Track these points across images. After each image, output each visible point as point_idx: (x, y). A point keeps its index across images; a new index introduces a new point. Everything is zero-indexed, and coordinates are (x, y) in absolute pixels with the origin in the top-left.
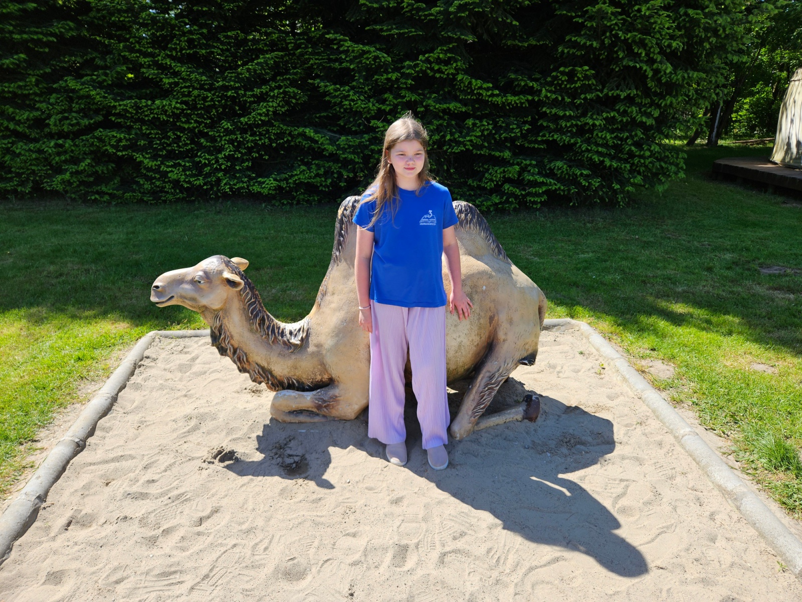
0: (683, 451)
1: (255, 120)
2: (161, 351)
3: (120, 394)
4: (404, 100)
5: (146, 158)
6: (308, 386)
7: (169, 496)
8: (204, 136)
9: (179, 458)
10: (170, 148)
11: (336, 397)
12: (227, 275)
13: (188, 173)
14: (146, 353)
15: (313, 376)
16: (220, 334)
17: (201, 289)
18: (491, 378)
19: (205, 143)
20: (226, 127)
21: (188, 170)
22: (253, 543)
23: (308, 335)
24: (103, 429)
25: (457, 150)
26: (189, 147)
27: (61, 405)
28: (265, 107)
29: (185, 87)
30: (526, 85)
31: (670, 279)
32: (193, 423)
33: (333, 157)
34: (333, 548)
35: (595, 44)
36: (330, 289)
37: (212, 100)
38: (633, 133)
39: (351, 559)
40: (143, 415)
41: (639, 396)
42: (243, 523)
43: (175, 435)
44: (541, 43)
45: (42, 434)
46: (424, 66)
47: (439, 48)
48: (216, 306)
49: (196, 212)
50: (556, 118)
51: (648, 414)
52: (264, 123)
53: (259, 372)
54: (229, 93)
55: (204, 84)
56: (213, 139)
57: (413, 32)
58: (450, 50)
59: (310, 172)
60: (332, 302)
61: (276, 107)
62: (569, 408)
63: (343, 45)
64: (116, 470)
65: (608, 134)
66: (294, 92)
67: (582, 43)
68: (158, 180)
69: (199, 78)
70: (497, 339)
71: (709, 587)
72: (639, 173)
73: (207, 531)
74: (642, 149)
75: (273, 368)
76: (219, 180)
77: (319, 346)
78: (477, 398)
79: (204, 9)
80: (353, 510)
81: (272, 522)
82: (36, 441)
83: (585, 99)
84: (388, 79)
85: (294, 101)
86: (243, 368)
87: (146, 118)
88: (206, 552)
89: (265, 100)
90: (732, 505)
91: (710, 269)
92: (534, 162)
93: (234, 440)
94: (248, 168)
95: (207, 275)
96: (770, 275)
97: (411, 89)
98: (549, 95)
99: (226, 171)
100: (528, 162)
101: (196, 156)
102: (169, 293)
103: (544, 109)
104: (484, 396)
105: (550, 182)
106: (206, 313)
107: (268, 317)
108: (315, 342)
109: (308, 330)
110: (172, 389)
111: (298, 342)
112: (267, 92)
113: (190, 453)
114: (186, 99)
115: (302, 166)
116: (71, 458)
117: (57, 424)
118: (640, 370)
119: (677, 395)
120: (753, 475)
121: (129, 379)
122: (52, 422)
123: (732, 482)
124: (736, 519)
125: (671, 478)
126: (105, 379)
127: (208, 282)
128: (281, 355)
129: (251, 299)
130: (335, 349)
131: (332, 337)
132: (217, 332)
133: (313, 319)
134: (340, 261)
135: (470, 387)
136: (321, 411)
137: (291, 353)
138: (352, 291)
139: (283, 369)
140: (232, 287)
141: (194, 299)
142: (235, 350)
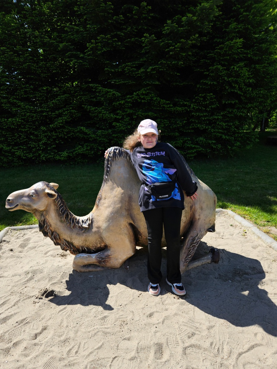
1: (57, 126)
2: (11, 237)
4: (127, 113)
5: (4, 146)
6: (93, 250)
7: (17, 321)
8: (33, 134)
9: (22, 297)
10: (16, 141)
11: (109, 256)
12: (47, 191)
13: (25, 152)
14: (4, 239)
15: (95, 245)
16: (44, 225)
17: (33, 200)
18: (193, 240)
19: (33, 138)
20: (43, 129)
21: (25, 151)
22: (69, 349)
23: (92, 222)
26: (25, 140)
28: (61, 119)
29: (23, 112)
30: (183, 104)
31: (264, 188)
32: (30, 276)
33: (95, 141)
34: (118, 349)
35: (215, 83)
36: (103, 196)
37: (36, 117)
38: (234, 123)
39: (129, 356)
41: (270, 246)
42: (61, 336)
44: (190, 83)
46: (136, 97)
47: (143, 89)
48: (42, 209)
49: (29, 170)
50: (198, 117)
52: (61, 127)
53: (66, 244)
54: (44, 114)
55: (32, 110)
56: (37, 136)
57: (131, 82)
58: (148, 89)
59: (83, 149)
60: (105, 203)
61: (66, 119)
63: (98, 89)
65: (224, 124)
66: (74, 112)
67: (209, 83)
68: (11, 156)
69: (30, 108)
70: (195, 218)
72: (238, 141)
73: (40, 343)
74: (239, 129)
75: (73, 242)
76: (40, 155)
77: (98, 227)
78: (187, 251)
79: (32, 77)
80: (125, 323)
81: (79, 333)
83: (211, 108)
84: (120, 104)
85: (74, 116)
86: (57, 242)
87: (4, 128)
88: (40, 357)
89: (61, 117)
92: (189, 139)
93: (53, 284)
94: (54, 148)
95: (36, 191)
97: (130, 108)
98: (195, 107)
99: (43, 150)
100: (186, 139)
101: (29, 144)
102: (16, 203)
103: (193, 114)
104: (190, 250)
105: (198, 147)
106: (36, 213)
107: (70, 213)
108: (96, 225)
109: (92, 219)
110: (18, 257)
111: (87, 226)
112: (62, 113)
113: (28, 294)
114: (24, 117)
115: (79, 146)
118: (266, 232)
127: (37, 196)
128: (78, 234)
129: (60, 204)
130: (108, 229)
131: (106, 222)
132: (42, 223)
133: (94, 214)
134: (108, 181)
135: (182, 245)
136: (101, 264)
137: (83, 232)
138: (115, 196)
139: (79, 242)
140: (50, 197)
141: (29, 206)
142: (53, 233)
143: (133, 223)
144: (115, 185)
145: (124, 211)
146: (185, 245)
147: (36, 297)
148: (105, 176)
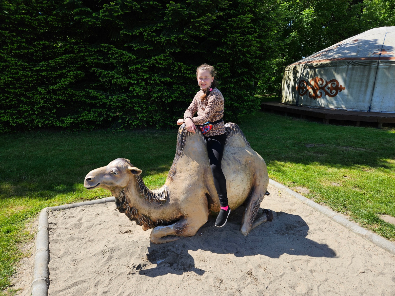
0: (335, 223)
2: (56, 218)
3: (50, 247)
6: (169, 222)
9: (113, 276)
11: (186, 225)
12: (130, 168)
13: (14, 117)
14: (50, 221)
15: (172, 216)
17: (116, 177)
18: (256, 203)
19: (24, 100)
23: (168, 195)
24: (53, 269)
25: (170, 100)
26: (14, 102)
27: (15, 260)
28: (65, 81)
31: (277, 153)
32: (108, 254)
36: (178, 169)
40: (71, 256)
41: (304, 203)
43: (101, 263)
45: (13, 281)
46: (154, 62)
47: (162, 55)
48: (124, 185)
49: (19, 139)
51: (312, 210)
52: (64, 89)
54: (43, 74)
55: (27, 68)
60: (181, 176)
62: (278, 213)
63: (112, 50)
64: (78, 291)
66: (80, 72)
70: (256, 185)
71: (384, 276)
75: (151, 215)
77: (176, 200)
78: (251, 214)
82: (11, 286)
84: (136, 68)
89: (65, 77)
90: (368, 240)
91: (288, 147)
95: (119, 169)
96: (310, 148)
101: (19, 107)
102: (98, 182)
104: (254, 212)
106: (116, 190)
108: (173, 198)
109: (168, 192)
110: (79, 239)
111: (164, 200)
112: (65, 73)
113: (117, 271)
114: (14, 75)
115: (85, 111)
116: (48, 291)
117: (19, 273)
118: (297, 192)
119: (317, 200)
120: (366, 227)
121: (49, 237)
122: (16, 272)
123: (364, 231)
124: (373, 246)
125: (338, 235)
126: (32, 240)
127: (120, 173)
128: (156, 208)
129: (140, 180)
130: (186, 200)
131: (184, 194)
132: (121, 200)
133: (169, 187)
134: (183, 155)
135: (246, 209)
136: (178, 234)
137: (161, 205)
138: (191, 169)
139: (157, 215)
140: (134, 174)
141: (111, 183)
142: (131, 209)
143: (209, 193)
144: (190, 159)
145: (201, 182)
146: (249, 208)
147: (128, 273)
148: (178, 151)
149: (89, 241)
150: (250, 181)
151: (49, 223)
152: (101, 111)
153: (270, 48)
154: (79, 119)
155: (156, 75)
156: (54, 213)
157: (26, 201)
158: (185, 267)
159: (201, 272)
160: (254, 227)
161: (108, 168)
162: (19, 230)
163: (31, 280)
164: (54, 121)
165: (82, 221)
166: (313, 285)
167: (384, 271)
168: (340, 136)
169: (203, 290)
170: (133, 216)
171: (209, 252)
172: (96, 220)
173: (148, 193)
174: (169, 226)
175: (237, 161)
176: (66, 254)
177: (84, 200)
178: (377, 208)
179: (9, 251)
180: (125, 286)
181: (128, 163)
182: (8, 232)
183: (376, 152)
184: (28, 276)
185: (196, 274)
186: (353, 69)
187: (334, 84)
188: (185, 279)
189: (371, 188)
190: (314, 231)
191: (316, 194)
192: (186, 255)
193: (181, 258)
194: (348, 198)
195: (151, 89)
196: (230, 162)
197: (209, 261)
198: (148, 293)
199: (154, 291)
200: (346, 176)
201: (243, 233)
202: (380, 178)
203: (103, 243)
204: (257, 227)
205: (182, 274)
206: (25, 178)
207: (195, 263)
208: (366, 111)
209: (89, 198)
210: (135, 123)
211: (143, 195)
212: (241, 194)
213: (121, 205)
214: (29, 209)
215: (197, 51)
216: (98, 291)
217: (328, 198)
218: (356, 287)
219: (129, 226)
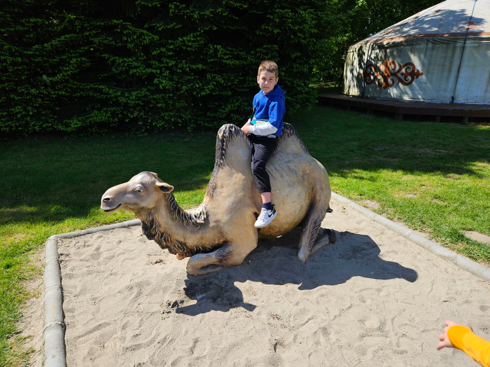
0: (412, 243)
2: (68, 248)
3: (62, 284)
6: (209, 249)
7: (158, 340)
9: (143, 316)
11: (231, 252)
12: (159, 184)
14: (60, 251)
15: (213, 242)
18: (315, 223)
23: (208, 216)
24: (69, 311)
27: (20, 302)
31: (339, 158)
32: (136, 291)
36: (219, 184)
40: (90, 294)
41: (374, 220)
43: (128, 301)
44: (243, 28)
45: (20, 326)
46: (181, 44)
48: (151, 206)
51: (383, 228)
60: (223, 192)
62: (342, 233)
64: (102, 335)
70: (316, 200)
71: (470, 304)
72: (298, 103)
75: (187, 242)
77: (217, 222)
78: (310, 236)
82: (18, 333)
90: (452, 263)
91: (352, 151)
95: (144, 186)
96: (380, 151)
104: (313, 234)
106: (142, 212)
108: (214, 219)
109: (207, 212)
110: (98, 272)
111: (203, 222)
113: (149, 310)
115: (95, 111)
116: (64, 337)
117: (27, 316)
118: (365, 207)
119: (389, 216)
120: (449, 247)
121: (60, 272)
122: (22, 316)
123: (447, 252)
124: (457, 269)
125: (415, 257)
126: (40, 276)
127: (145, 190)
128: (193, 232)
129: (171, 198)
130: (230, 222)
131: (227, 214)
132: (149, 224)
133: (208, 206)
134: (224, 166)
135: (304, 230)
136: (222, 263)
137: (199, 229)
138: (236, 184)
139: (194, 241)
140: (164, 191)
141: (136, 204)
142: (162, 234)
143: (258, 212)
144: (234, 171)
145: (248, 199)
146: (308, 229)
147: (162, 312)
148: (218, 160)
149: (111, 274)
150: (309, 195)
151: (59, 254)
152: (115, 111)
153: (329, 23)
154: (86, 121)
155: (184, 61)
156: (64, 242)
157: (27, 227)
158: (232, 302)
159: (251, 307)
160: (313, 251)
161: (131, 184)
162: (21, 265)
163: (42, 324)
164: (56, 124)
165: (101, 251)
166: (386, 317)
167: (470, 299)
168: (416, 135)
169: (254, 329)
170: (165, 244)
171: (260, 283)
172: (117, 248)
173: (183, 214)
174: (210, 254)
175: (292, 171)
176: (83, 291)
177: (101, 224)
178: (462, 224)
179: (11, 291)
180: (159, 328)
181: (155, 178)
182: (8, 266)
183: (461, 154)
184: (38, 320)
185: (245, 310)
186: (433, 49)
187: (410, 68)
188: (233, 316)
189: (455, 199)
190: (387, 254)
191: (389, 209)
192: (232, 288)
193: (226, 291)
194: (427, 212)
195: (179, 80)
196: (284, 173)
197: (260, 294)
198: (188, 335)
199: (196, 332)
200: (424, 185)
201: (301, 259)
202: (465, 186)
203: (129, 276)
204: (317, 251)
205: (228, 310)
206: (23, 199)
207: (243, 297)
208: (448, 103)
209: (108, 221)
210: (160, 125)
211: (176, 217)
212: (298, 212)
213: (150, 230)
214: (32, 237)
215: (235, 29)
216: (127, 335)
217: (403, 213)
218: (438, 319)
219: (160, 255)
